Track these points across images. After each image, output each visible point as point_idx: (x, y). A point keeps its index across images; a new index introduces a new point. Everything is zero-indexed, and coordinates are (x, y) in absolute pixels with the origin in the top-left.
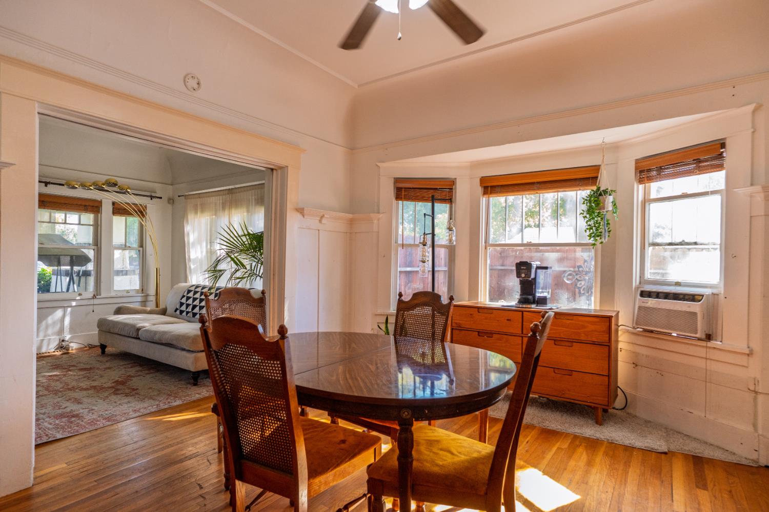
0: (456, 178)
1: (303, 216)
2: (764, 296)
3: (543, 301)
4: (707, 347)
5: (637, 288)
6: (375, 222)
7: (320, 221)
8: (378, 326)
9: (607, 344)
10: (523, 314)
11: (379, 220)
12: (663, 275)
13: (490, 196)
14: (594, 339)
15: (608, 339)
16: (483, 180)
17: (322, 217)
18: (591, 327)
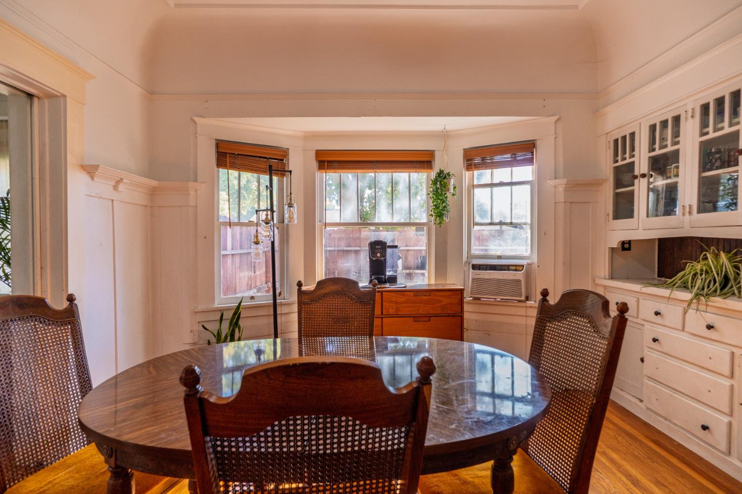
0: (288, 149)
1: (92, 178)
2: (564, 264)
3: (393, 280)
4: (526, 307)
5: (468, 263)
6: (192, 193)
7: (115, 188)
8: (203, 326)
9: (459, 315)
10: (382, 294)
11: (196, 190)
12: (486, 250)
13: (327, 171)
14: (449, 312)
15: (460, 310)
16: (319, 153)
17: (119, 181)
18: (446, 301)
